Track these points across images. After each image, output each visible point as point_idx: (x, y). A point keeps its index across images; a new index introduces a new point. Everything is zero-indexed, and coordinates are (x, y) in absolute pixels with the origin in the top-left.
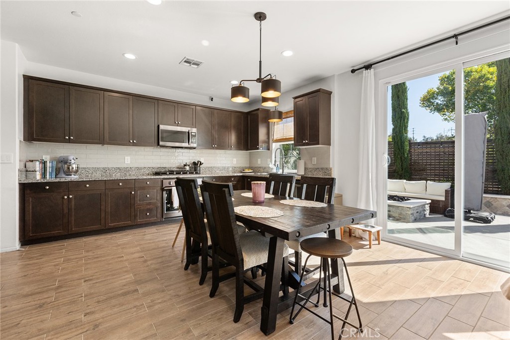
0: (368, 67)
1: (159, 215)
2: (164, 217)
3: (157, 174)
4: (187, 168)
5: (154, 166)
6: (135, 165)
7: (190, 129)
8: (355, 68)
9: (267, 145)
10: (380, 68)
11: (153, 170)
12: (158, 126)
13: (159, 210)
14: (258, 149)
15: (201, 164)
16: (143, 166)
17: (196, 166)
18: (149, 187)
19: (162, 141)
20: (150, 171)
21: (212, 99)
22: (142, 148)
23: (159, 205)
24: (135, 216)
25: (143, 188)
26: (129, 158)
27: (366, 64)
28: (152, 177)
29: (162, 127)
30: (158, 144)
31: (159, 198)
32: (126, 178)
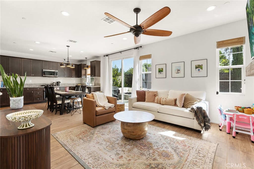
0: (107, 56)
1: (42, 100)
2: (44, 100)
3: (42, 86)
4: (54, 84)
5: (41, 83)
6: (33, 83)
7: (55, 70)
8: (105, 55)
9: (85, 76)
10: (110, 56)
11: (41, 85)
12: (42, 70)
13: (43, 98)
14: (82, 77)
15: (60, 82)
16: (36, 83)
17: (58, 83)
18: (38, 90)
19: (44, 75)
20: (39, 85)
21: (65, 60)
22: (36, 77)
23: (42, 96)
24: (33, 100)
25: (36, 90)
26: (31, 80)
27: (107, 55)
28: (40, 87)
29: (44, 70)
30: (42, 76)
31: (42, 94)
32: (30, 87)
